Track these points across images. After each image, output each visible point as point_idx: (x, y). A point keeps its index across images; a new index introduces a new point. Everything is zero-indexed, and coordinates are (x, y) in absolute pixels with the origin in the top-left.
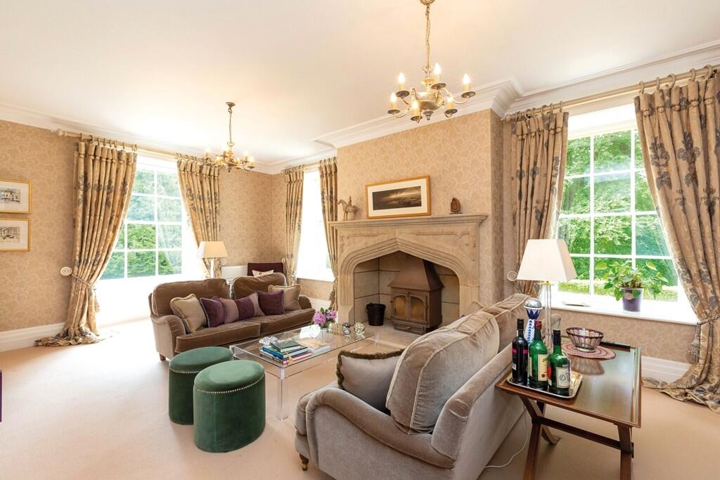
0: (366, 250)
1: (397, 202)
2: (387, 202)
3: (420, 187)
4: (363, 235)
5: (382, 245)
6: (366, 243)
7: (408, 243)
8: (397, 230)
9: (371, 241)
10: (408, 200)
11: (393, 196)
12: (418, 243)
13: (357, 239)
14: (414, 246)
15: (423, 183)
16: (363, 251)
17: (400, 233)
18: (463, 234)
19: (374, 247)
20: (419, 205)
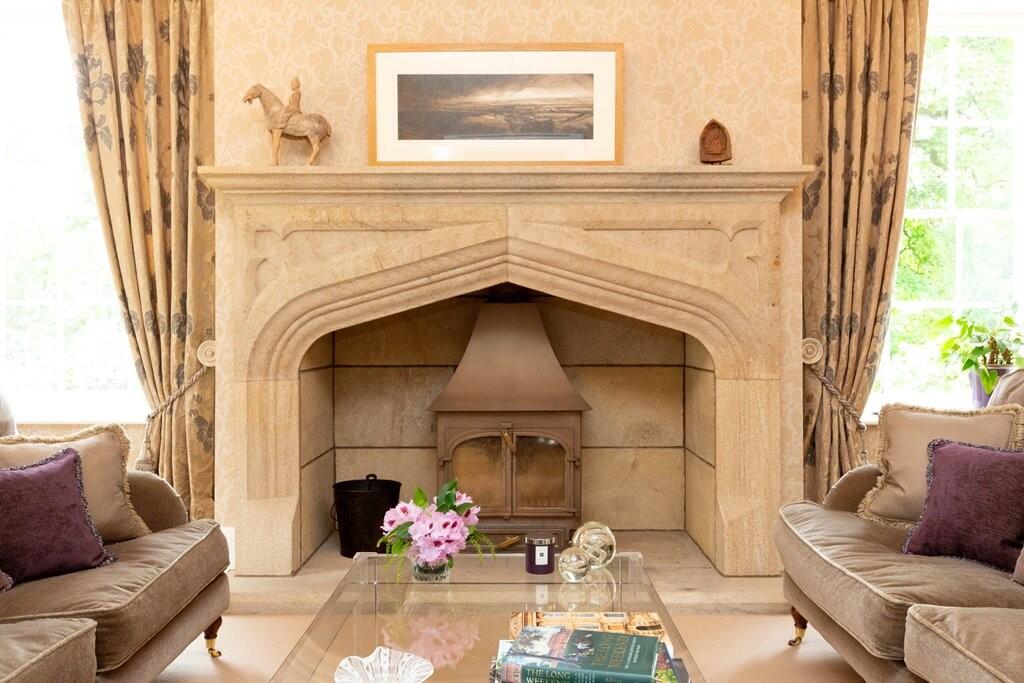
0: (378, 281)
1: (500, 119)
2: (460, 115)
3: (592, 75)
4: (362, 224)
5: (446, 261)
6: (377, 257)
7: (553, 256)
8: (512, 211)
9: (402, 250)
10: (542, 117)
11: (487, 97)
12: (592, 254)
13: (331, 242)
14: (576, 265)
15: (602, 66)
16: (362, 285)
17: (527, 221)
18: (741, 229)
19: (413, 271)
20: (587, 133)
